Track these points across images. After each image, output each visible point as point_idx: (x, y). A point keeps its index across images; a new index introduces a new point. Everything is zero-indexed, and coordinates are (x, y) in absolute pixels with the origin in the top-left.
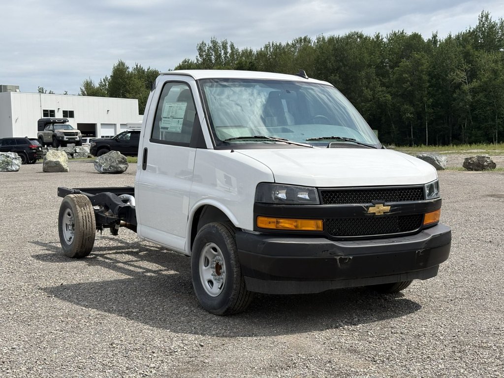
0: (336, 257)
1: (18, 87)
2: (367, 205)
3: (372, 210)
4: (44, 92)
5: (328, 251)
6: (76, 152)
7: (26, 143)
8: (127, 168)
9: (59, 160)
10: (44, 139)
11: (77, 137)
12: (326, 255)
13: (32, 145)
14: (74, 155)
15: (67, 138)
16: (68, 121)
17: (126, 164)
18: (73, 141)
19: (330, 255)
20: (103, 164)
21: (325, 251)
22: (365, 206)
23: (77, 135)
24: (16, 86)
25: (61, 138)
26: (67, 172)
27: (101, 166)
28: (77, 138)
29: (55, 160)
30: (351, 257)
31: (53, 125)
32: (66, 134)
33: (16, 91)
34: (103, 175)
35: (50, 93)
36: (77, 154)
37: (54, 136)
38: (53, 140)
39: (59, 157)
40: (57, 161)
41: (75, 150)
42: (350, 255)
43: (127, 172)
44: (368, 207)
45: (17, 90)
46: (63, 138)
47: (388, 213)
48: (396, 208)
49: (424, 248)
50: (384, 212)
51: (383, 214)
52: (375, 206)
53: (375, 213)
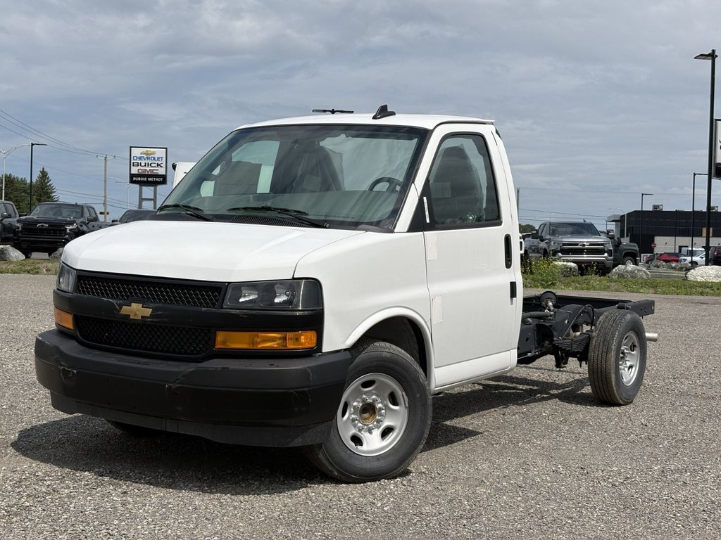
2: (120, 301)
3: (125, 310)
22: (117, 304)
30: (75, 371)
44: (121, 306)
47: (149, 320)
48: (160, 313)
49: (179, 383)
50: (142, 317)
51: (140, 318)
52: (130, 306)
53: (129, 316)
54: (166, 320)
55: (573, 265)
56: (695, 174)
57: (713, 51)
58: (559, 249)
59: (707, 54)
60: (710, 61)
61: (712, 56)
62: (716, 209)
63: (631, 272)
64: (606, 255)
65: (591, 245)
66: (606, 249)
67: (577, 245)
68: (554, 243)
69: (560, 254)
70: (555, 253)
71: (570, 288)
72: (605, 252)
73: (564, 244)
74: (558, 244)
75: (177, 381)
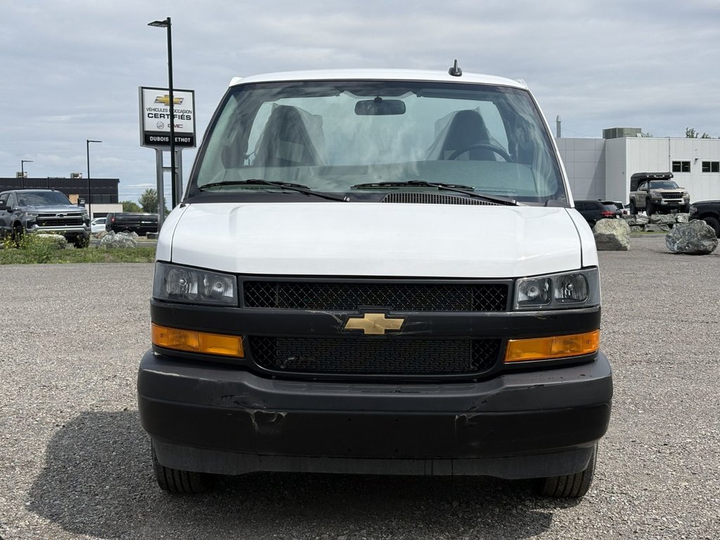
0: (248, 410)
1: (639, 130)
2: (344, 313)
3: (354, 323)
4: (695, 136)
5: (231, 396)
6: (677, 222)
7: (597, 209)
8: (715, 247)
9: (614, 232)
10: (637, 203)
11: (682, 199)
12: (228, 405)
13: (605, 212)
14: (675, 226)
15: (665, 201)
16: (672, 177)
17: (713, 240)
18: (676, 205)
19: (236, 405)
20: (678, 239)
21: (226, 396)
22: (338, 316)
23: (681, 197)
24: (637, 129)
25: (657, 201)
26: (626, 250)
27: (674, 242)
28: (681, 201)
29: (608, 233)
30: (283, 414)
31: (648, 183)
32: (665, 195)
33: (636, 136)
34: (677, 256)
35: (703, 138)
36: (678, 224)
37: (648, 198)
38: (647, 203)
39: (615, 228)
40: (611, 234)
41: (676, 219)
42: (283, 409)
43: (715, 252)
44: (345, 319)
45: (639, 135)
46: (660, 200)
47: (398, 333)
48: (418, 323)
49: (477, 411)
50: (386, 331)
51: (383, 333)
52: (363, 317)
53: (363, 331)
54: (430, 331)
55: (61, 237)
56: (88, 142)
57: (169, 19)
58: (35, 220)
59: (162, 21)
60: (166, 28)
61: (167, 23)
62: (80, 176)
63: (119, 241)
64: (84, 225)
65: (68, 215)
66: (84, 219)
67: (54, 215)
68: (28, 214)
69: (37, 226)
70: (30, 224)
71: (68, 262)
72: (83, 222)
73: (40, 215)
74: (33, 215)
75: (475, 409)
